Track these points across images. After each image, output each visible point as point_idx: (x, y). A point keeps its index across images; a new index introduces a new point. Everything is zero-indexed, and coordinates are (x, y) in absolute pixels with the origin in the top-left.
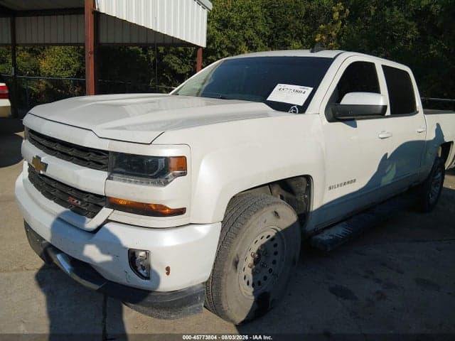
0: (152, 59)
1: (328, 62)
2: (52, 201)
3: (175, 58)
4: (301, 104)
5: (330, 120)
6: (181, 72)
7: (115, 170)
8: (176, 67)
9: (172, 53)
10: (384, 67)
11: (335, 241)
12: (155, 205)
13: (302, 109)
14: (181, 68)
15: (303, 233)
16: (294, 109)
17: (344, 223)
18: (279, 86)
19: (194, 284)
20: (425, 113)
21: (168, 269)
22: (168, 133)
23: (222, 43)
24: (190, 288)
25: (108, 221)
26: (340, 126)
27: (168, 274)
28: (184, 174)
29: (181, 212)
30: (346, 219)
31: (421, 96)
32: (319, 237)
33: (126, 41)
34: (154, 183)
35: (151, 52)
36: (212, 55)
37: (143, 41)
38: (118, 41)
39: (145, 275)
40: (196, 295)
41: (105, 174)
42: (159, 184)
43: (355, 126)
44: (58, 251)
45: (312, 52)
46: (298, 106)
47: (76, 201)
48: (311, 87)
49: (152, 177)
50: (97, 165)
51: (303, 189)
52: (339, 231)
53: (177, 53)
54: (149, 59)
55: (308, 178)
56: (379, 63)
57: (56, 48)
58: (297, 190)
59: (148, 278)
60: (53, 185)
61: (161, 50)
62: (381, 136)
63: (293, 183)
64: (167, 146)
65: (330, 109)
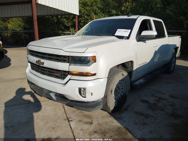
0: (56, 21)
1: (135, 20)
2: (46, 76)
3: (65, 20)
4: (127, 36)
5: (138, 41)
6: (68, 26)
7: (72, 62)
8: (66, 24)
9: (64, 18)
10: (154, 21)
11: (141, 84)
12: (85, 73)
13: (128, 38)
14: (68, 24)
15: (131, 82)
16: (125, 38)
17: (143, 78)
18: (118, 30)
19: (99, 99)
20: (168, 37)
21: (92, 94)
22: (89, 49)
23: (84, 12)
24: (98, 100)
25: (70, 80)
26: (141, 43)
27: (92, 95)
28: (95, 62)
29: (95, 75)
30: (143, 77)
31: (167, 30)
32: (135, 83)
33: (46, 14)
34: (85, 66)
35: (55, 18)
36: (80, 18)
37: (52, 14)
38: (42, 14)
39: (84, 96)
40: (100, 102)
41: (68, 64)
42: (87, 66)
43: (146, 42)
44: (51, 92)
45: (128, 16)
46: (126, 37)
47: (57, 74)
48: (130, 29)
49: (85, 64)
50: (64, 61)
51: (130, 66)
52: (142, 81)
53: (66, 18)
54: (55, 21)
55: (132, 62)
56: (152, 19)
57: (14, 18)
58: (128, 67)
59: (85, 97)
60: (46, 70)
61: (59, 17)
62: (154, 46)
63: (127, 64)
64: (89, 53)
65: (137, 37)
